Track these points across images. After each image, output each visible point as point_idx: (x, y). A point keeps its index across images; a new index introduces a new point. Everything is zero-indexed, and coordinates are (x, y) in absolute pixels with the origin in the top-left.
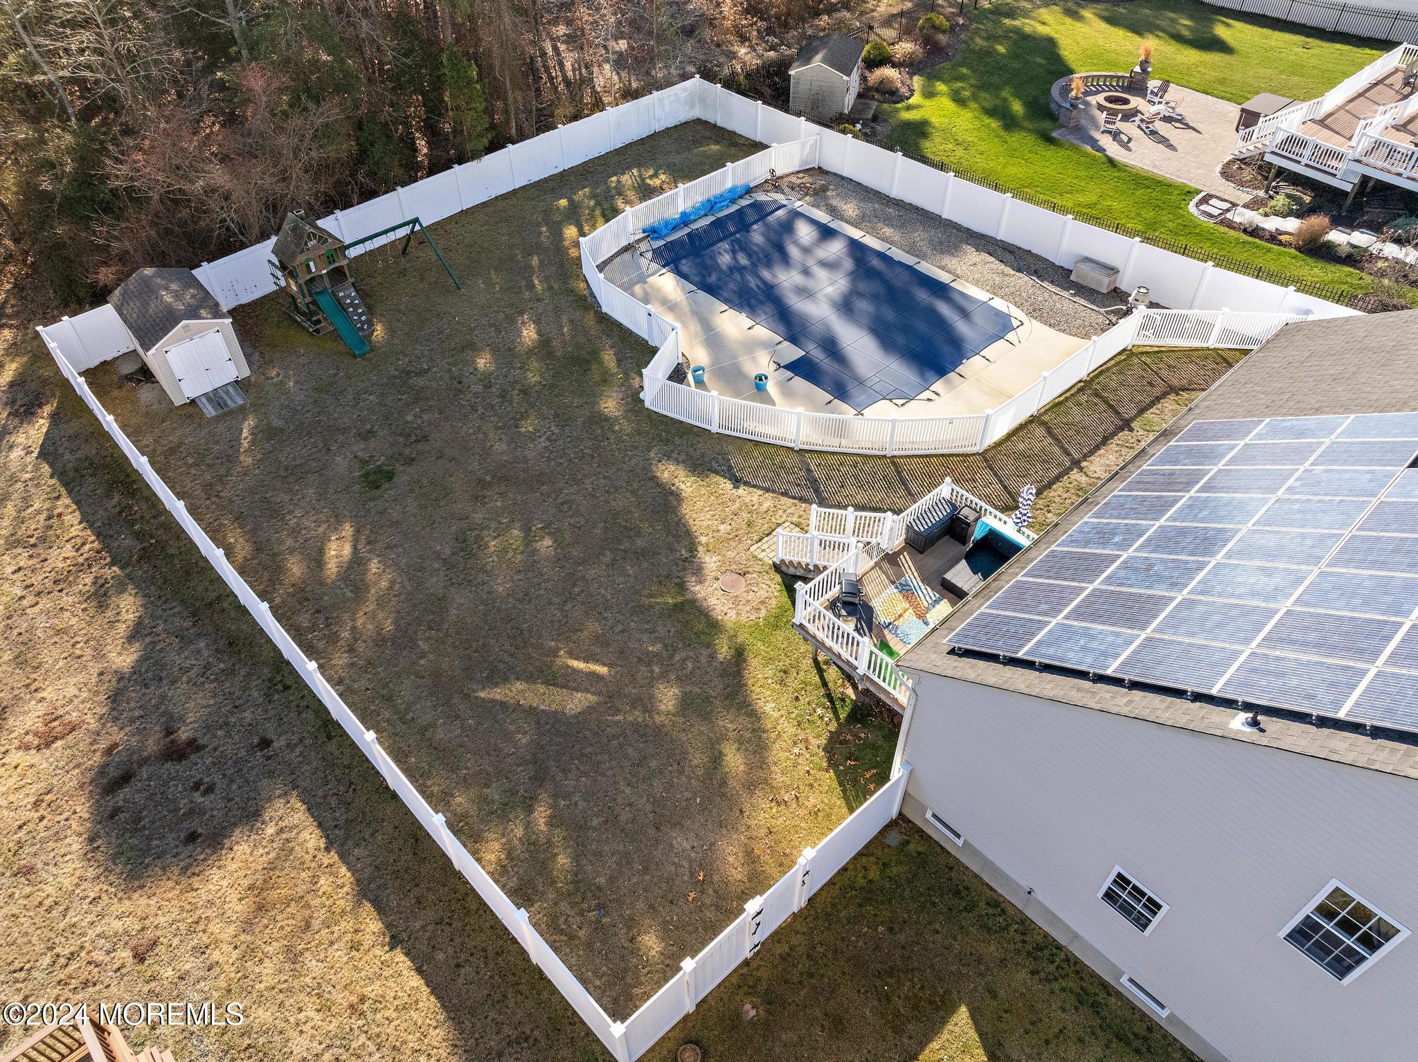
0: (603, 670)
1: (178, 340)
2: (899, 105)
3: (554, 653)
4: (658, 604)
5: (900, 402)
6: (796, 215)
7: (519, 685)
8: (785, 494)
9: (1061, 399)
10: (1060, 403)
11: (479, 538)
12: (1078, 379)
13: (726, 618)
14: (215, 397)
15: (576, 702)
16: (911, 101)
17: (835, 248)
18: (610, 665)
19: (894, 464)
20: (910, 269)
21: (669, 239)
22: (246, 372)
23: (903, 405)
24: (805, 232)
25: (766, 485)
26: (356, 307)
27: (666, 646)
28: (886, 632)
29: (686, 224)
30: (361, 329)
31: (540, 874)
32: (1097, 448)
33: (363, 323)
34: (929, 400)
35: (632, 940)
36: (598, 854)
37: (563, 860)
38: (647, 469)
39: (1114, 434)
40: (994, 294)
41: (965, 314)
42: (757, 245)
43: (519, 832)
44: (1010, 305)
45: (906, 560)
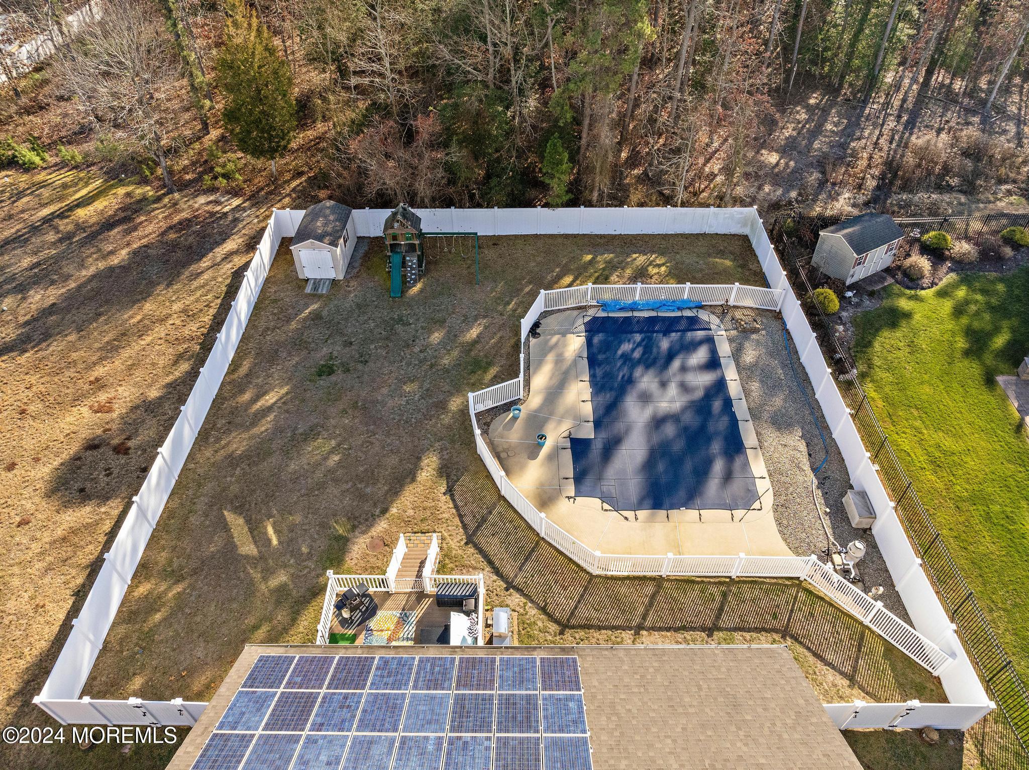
0: (275, 542)
1: (307, 247)
2: (908, 292)
3: (270, 516)
4: (334, 528)
5: (606, 506)
6: (710, 341)
7: (241, 521)
8: (461, 516)
9: (698, 579)
10: (693, 582)
11: (319, 434)
12: (729, 575)
13: (349, 562)
14: (317, 283)
15: (248, 548)
16: (923, 292)
17: (705, 379)
18: (280, 542)
19: (537, 543)
20: (734, 422)
21: (610, 315)
22: (341, 277)
23: (606, 510)
24: (700, 356)
25: (460, 504)
26: (412, 269)
27: (309, 553)
28: (364, 632)
29: (632, 310)
30: (409, 282)
31: (146, 613)
32: (668, 629)
33: (412, 279)
34: (626, 518)
35: (134, 674)
36: (171, 625)
37: (158, 617)
38: (423, 451)
39: (693, 629)
40: (770, 475)
41: (728, 477)
42: (659, 347)
43: (162, 589)
44: (771, 491)
45: (427, 603)
